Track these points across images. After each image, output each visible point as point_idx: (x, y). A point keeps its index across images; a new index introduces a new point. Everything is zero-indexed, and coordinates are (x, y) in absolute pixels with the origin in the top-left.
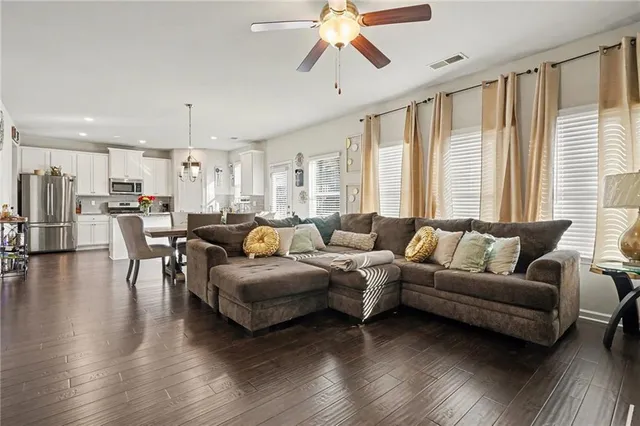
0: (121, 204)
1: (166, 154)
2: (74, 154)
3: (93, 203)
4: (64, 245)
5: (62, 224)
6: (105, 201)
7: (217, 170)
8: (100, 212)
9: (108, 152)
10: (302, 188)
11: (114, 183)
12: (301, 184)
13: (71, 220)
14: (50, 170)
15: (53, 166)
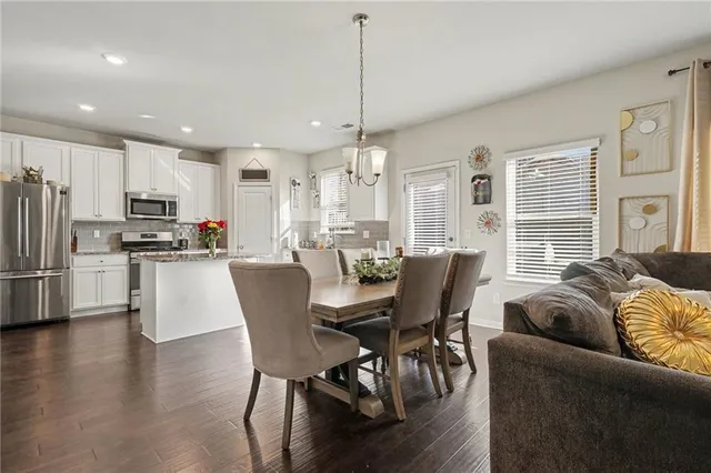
0: (143, 236)
1: (211, 156)
2: (65, 147)
3: (97, 234)
4: (43, 312)
5: (39, 273)
6: (117, 231)
7: (294, 183)
8: (107, 249)
9: (122, 147)
10: (487, 207)
11: (133, 200)
12: (487, 200)
13: (59, 265)
14: (21, 174)
15: (28, 165)
